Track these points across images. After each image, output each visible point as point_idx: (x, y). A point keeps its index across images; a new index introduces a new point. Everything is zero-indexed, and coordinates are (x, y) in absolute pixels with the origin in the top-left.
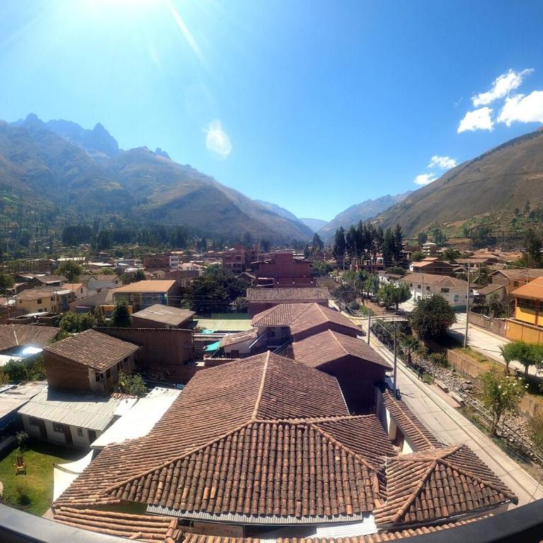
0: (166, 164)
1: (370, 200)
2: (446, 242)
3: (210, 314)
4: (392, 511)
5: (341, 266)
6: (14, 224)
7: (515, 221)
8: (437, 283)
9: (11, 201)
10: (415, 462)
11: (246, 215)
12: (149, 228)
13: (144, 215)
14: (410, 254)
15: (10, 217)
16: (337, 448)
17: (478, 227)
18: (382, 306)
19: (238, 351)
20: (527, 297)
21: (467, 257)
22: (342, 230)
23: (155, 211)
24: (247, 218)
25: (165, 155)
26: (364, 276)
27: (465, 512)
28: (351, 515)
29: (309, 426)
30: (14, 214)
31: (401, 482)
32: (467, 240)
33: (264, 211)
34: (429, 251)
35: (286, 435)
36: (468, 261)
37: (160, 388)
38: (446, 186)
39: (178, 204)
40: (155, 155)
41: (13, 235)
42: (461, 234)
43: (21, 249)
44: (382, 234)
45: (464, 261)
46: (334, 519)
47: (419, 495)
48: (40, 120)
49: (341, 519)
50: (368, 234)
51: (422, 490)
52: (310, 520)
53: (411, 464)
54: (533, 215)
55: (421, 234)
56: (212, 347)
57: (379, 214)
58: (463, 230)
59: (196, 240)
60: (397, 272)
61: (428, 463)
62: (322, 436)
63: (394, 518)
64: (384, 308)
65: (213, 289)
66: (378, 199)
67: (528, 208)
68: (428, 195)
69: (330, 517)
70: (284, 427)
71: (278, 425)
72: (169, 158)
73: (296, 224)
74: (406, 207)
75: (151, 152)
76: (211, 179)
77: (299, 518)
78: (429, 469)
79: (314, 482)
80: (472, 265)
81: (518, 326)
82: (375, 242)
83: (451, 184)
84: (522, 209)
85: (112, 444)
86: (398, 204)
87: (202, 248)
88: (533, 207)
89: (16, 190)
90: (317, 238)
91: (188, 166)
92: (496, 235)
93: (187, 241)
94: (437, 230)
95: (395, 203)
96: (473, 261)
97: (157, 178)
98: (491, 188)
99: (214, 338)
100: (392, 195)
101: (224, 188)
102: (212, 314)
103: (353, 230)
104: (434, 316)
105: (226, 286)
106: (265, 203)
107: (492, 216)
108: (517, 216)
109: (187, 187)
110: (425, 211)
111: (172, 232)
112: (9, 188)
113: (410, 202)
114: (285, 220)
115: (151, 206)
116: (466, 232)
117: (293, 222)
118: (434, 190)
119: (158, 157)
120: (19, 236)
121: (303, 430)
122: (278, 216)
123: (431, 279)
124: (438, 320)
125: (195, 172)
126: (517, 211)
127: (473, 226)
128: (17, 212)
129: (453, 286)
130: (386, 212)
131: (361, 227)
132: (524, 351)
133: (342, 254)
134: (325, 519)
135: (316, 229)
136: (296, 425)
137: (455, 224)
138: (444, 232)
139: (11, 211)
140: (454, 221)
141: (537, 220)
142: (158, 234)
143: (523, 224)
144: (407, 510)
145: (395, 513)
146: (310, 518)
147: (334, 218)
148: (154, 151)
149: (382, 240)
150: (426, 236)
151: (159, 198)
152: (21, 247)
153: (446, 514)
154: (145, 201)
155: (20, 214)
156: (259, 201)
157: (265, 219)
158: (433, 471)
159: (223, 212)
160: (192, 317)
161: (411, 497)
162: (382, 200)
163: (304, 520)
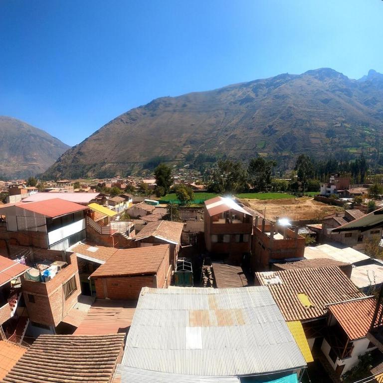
6: (373, 149)
9: (370, 133)
15: (370, 144)
30: (373, 142)
41: (373, 157)
43: (379, 167)
48: (379, 73)
89: (372, 125)
112: (367, 125)
120: (377, 158)
128: (375, 141)
139: (371, 140)
152: (379, 166)
155: (377, 142)
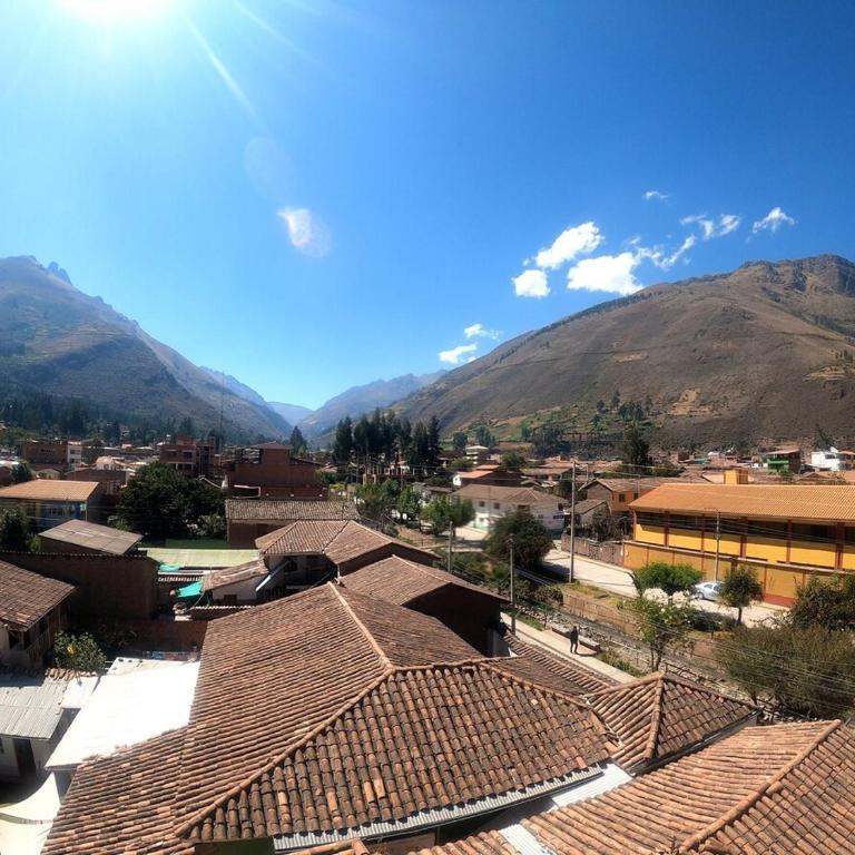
0: (64, 290)
1: (381, 381)
2: (496, 447)
3: (164, 540)
4: (638, 748)
5: (345, 477)
7: (597, 419)
8: (512, 498)
10: (632, 688)
11: (184, 390)
12: (24, 397)
13: (17, 374)
14: (448, 462)
16: (527, 688)
17: (544, 427)
18: (428, 533)
19: (235, 596)
20: (649, 508)
21: (537, 466)
22: (349, 421)
23: (34, 368)
24: (186, 396)
25: (63, 274)
26: (395, 489)
27: (716, 732)
28: (586, 770)
29: (477, 665)
31: (626, 715)
32: (526, 446)
33: (213, 386)
34: (475, 458)
35: (452, 682)
36: (540, 471)
37: (126, 660)
38: (498, 365)
39: (77, 360)
40: (47, 273)
42: (519, 435)
44: (409, 430)
45: (533, 471)
46: (568, 780)
47: (661, 721)
49: (576, 777)
50: (387, 430)
51: (662, 715)
52: (538, 790)
53: (628, 692)
54: (623, 411)
55: (457, 434)
56: (187, 592)
57: (395, 403)
58: (521, 430)
59: (102, 425)
60: (441, 485)
61: (652, 685)
62: (500, 677)
63: (647, 754)
64: (431, 537)
65: (167, 499)
66: (395, 379)
67: (616, 401)
68: (470, 377)
69: (562, 779)
70: (443, 673)
71: (433, 671)
72: (69, 282)
73: (264, 413)
74: (437, 394)
75: (41, 267)
76: (134, 324)
77: (523, 791)
78: (658, 691)
79: (518, 738)
80: (546, 477)
81: (641, 549)
82: (398, 442)
83: (505, 363)
84: (608, 403)
85: (92, 758)
86: (424, 388)
87: (113, 439)
88: (623, 400)
90: (297, 435)
91: (99, 299)
92: (568, 438)
93: (88, 426)
94: (482, 430)
95: (420, 387)
96: (547, 472)
97: (45, 314)
98: (565, 372)
99: (189, 576)
100: (415, 375)
101: (153, 342)
102: (167, 540)
103: (364, 422)
104: (522, 540)
105: (187, 495)
106: (216, 372)
107: (564, 412)
108: (600, 410)
109: (92, 333)
110: (464, 402)
111: (64, 408)
113: (442, 386)
114: (244, 403)
115: (30, 359)
116: (526, 433)
117: (258, 406)
118: (480, 371)
119: (52, 277)
121: (471, 672)
122: (237, 396)
123: (500, 492)
124: (530, 546)
125: (109, 311)
126: (601, 405)
127: (536, 425)
129: (535, 500)
130: (405, 400)
131: (378, 419)
132: (668, 575)
133: (347, 458)
134: (557, 783)
135: (293, 421)
136: (459, 667)
137: (509, 421)
138: (494, 433)
140: (507, 418)
141: (629, 417)
142: (39, 409)
143: (609, 424)
144: (657, 742)
145: (644, 749)
146: (537, 787)
147: (323, 404)
148: (46, 266)
149: (407, 440)
150: (466, 438)
151: (45, 348)
153: (699, 737)
154: (21, 350)
156: (207, 369)
157: (213, 398)
158: (664, 691)
159: (150, 383)
160: (136, 545)
161: (654, 726)
162: (399, 382)
163: (531, 792)
